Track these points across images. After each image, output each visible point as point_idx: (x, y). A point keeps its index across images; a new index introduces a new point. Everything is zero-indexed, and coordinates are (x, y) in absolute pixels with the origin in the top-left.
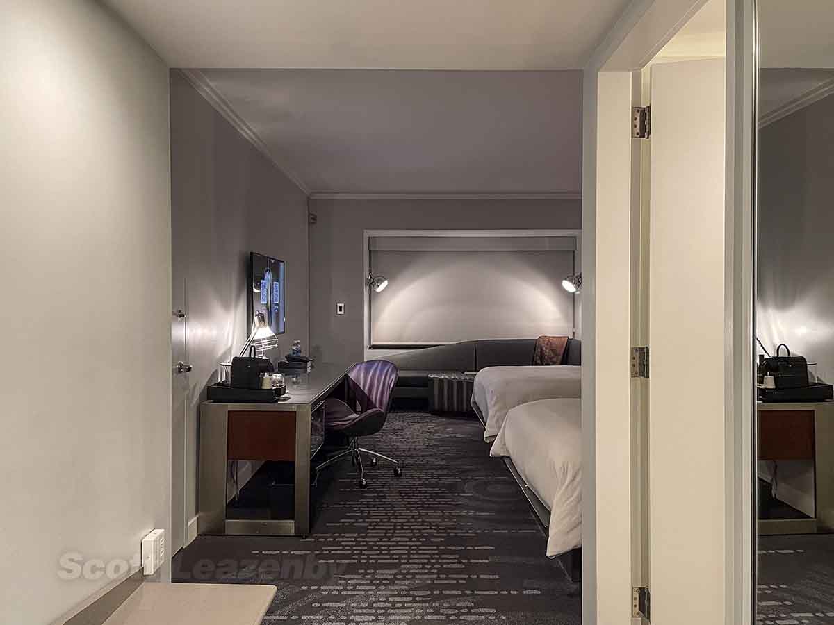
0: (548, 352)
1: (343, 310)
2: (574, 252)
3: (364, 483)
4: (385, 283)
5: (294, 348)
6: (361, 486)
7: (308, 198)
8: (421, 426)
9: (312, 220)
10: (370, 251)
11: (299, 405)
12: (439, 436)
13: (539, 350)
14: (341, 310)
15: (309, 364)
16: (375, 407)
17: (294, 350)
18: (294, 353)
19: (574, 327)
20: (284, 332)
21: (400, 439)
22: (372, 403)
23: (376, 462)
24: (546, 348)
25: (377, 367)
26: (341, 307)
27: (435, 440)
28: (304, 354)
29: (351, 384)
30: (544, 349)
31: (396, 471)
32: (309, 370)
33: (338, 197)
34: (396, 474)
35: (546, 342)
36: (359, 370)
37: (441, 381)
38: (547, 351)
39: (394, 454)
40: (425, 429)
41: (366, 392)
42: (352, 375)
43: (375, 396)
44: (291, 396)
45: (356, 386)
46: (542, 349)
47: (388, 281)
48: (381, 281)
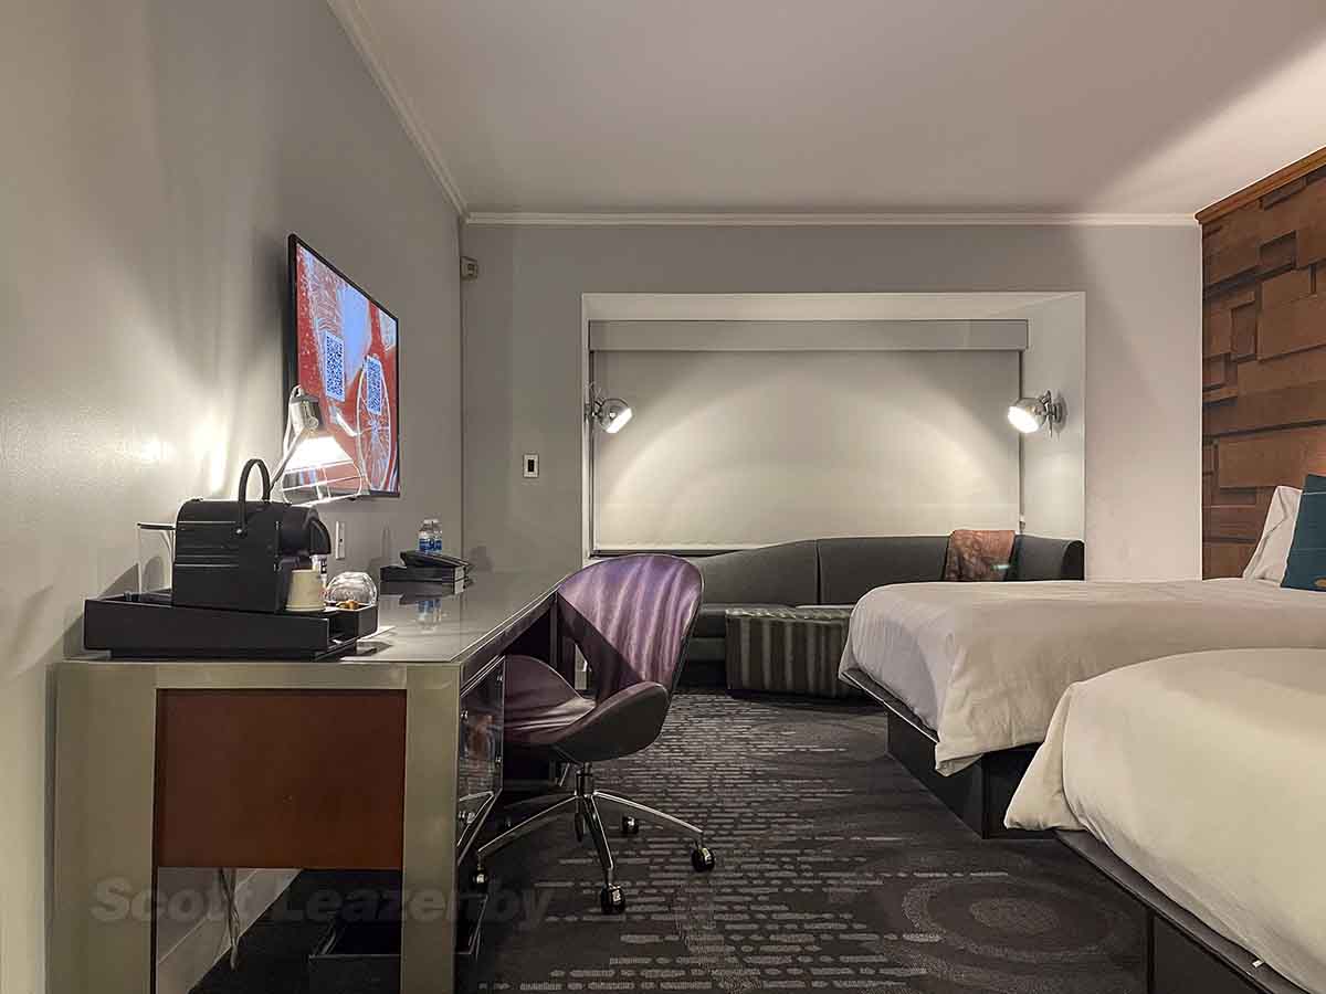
0: (973, 562)
1: (536, 469)
2: (1021, 353)
3: (617, 897)
4: (626, 415)
5: (425, 536)
6: (608, 906)
7: (460, 222)
8: (720, 726)
9: (469, 270)
10: (591, 352)
11: (416, 668)
12: (771, 750)
13: (955, 558)
14: (531, 469)
15: (459, 573)
16: (640, 681)
17: (422, 541)
18: (423, 549)
19: (1022, 512)
20: (396, 494)
21: (679, 757)
22: (629, 667)
23: (636, 826)
24: (971, 556)
25: (640, 572)
26: (531, 463)
27: (761, 758)
28: (449, 551)
29: (570, 619)
30: (966, 556)
31: (697, 856)
32: (459, 588)
33: (524, 219)
34: (699, 865)
35: (969, 543)
36: (591, 584)
37: (756, 624)
38: (974, 560)
39: (675, 799)
40: (732, 731)
41: (610, 637)
42: (574, 597)
43: (638, 652)
44: (396, 641)
45: (583, 624)
46: (961, 558)
47: (633, 411)
48: (617, 409)
